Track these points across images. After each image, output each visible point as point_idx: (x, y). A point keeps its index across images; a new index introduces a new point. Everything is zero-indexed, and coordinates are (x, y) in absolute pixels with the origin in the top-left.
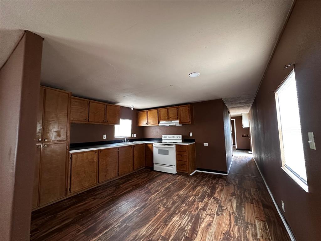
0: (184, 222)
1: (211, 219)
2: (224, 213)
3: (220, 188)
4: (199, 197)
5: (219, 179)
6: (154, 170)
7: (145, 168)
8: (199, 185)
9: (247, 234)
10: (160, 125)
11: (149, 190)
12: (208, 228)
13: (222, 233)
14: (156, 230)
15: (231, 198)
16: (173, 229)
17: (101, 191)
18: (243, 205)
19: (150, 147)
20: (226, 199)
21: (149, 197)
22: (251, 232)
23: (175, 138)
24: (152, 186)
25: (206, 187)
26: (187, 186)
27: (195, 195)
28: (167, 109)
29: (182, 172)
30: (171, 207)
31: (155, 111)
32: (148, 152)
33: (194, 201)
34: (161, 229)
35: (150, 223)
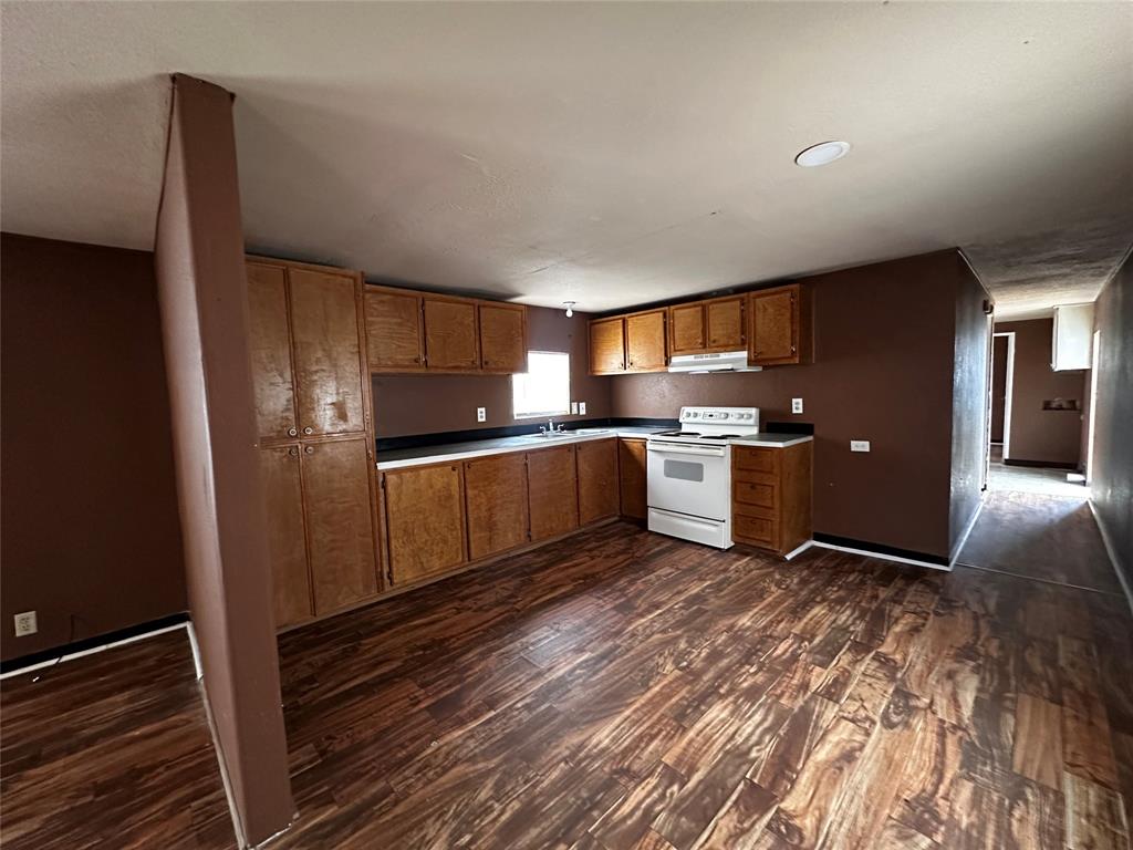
0: (749, 730)
1: (859, 738)
2: (918, 723)
3: (909, 619)
4: (813, 648)
5: (908, 585)
6: (650, 528)
7: (619, 521)
8: (818, 599)
9: (1015, 824)
10: (671, 370)
11: (629, 601)
12: (841, 769)
13: (898, 797)
14: (645, 740)
15: (957, 665)
16: (705, 748)
17: (477, 588)
18: (1008, 704)
19: (636, 452)
20: (930, 671)
21: (629, 623)
22: (1033, 818)
23: (731, 420)
24: (640, 585)
25: (848, 612)
26: (770, 599)
27: (800, 638)
28: (700, 308)
29: (754, 543)
30: (704, 671)
31: (655, 318)
32: (627, 469)
33: (795, 658)
34: (662, 740)
35: (627, 713)
